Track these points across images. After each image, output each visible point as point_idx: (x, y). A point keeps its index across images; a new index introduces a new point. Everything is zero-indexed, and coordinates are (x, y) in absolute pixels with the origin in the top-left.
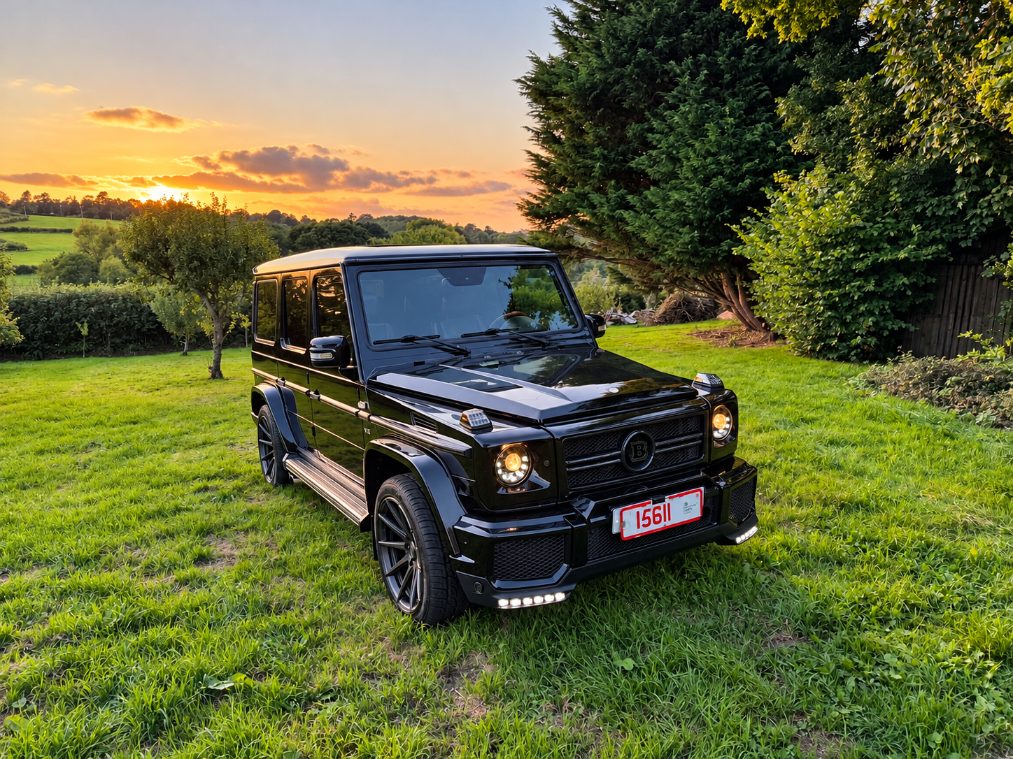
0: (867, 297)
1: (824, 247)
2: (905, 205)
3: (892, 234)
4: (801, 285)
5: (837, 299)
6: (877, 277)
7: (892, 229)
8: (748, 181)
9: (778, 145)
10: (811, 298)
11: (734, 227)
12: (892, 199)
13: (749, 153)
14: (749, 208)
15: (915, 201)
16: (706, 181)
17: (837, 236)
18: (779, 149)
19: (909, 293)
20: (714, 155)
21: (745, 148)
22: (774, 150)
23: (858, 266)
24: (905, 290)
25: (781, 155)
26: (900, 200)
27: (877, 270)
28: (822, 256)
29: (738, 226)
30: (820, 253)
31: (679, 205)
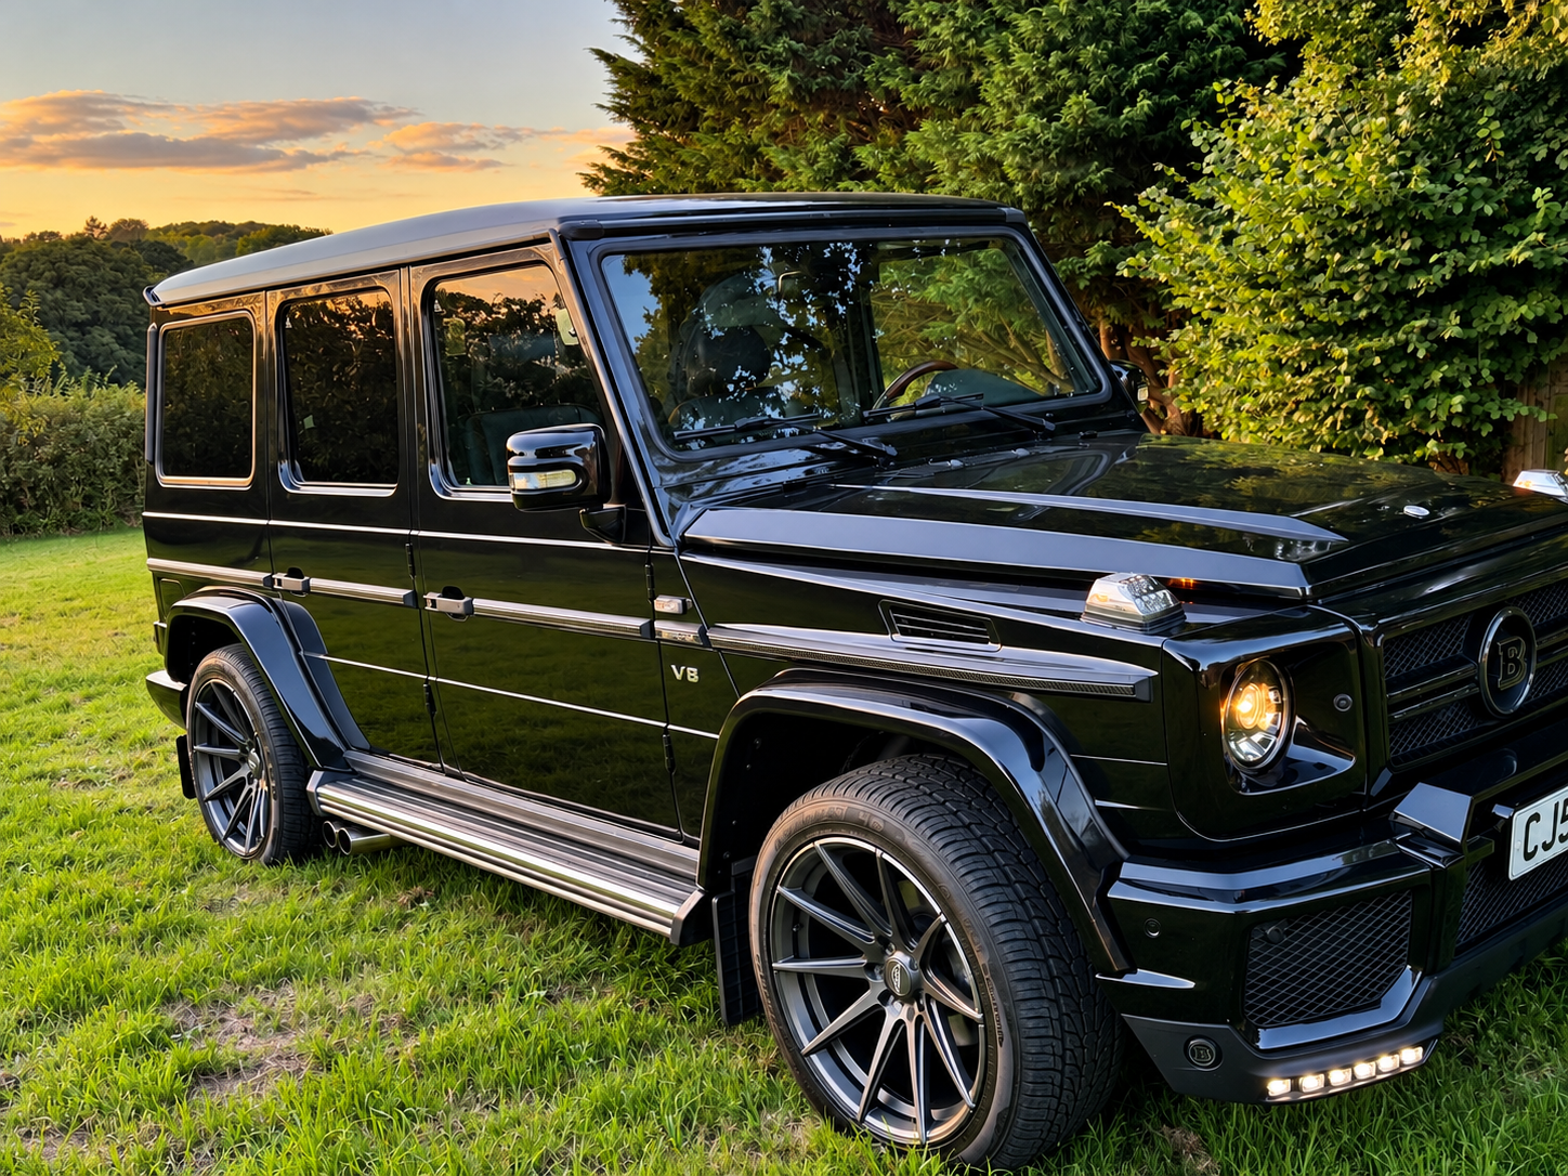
0: (1444, 350)
1: (1347, 245)
2: (1510, 146)
3: (1489, 210)
4: (1295, 333)
5: (1377, 360)
6: (1461, 306)
7: (1486, 199)
8: (1144, 103)
9: (1208, 22)
10: (1323, 357)
11: (1125, 211)
12: (1482, 133)
13: (1144, 40)
14: (1159, 167)
15: (1529, 136)
16: (1048, 108)
17: (1374, 216)
18: (1212, 29)
19: (1532, 338)
20: (1063, 47)
21: (1135, 31)
22: (1199, 34)
23: (1419, 283)
24: (1524, 335)
25: (1216, 42)
26: (1501, 135)
27: (1461, 290)
28: (1340, 263)
29: (1134, 208)
30: (1337, 256)
31: (989, 166)
